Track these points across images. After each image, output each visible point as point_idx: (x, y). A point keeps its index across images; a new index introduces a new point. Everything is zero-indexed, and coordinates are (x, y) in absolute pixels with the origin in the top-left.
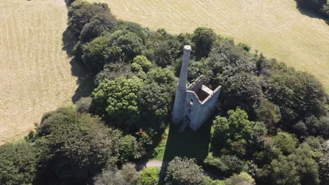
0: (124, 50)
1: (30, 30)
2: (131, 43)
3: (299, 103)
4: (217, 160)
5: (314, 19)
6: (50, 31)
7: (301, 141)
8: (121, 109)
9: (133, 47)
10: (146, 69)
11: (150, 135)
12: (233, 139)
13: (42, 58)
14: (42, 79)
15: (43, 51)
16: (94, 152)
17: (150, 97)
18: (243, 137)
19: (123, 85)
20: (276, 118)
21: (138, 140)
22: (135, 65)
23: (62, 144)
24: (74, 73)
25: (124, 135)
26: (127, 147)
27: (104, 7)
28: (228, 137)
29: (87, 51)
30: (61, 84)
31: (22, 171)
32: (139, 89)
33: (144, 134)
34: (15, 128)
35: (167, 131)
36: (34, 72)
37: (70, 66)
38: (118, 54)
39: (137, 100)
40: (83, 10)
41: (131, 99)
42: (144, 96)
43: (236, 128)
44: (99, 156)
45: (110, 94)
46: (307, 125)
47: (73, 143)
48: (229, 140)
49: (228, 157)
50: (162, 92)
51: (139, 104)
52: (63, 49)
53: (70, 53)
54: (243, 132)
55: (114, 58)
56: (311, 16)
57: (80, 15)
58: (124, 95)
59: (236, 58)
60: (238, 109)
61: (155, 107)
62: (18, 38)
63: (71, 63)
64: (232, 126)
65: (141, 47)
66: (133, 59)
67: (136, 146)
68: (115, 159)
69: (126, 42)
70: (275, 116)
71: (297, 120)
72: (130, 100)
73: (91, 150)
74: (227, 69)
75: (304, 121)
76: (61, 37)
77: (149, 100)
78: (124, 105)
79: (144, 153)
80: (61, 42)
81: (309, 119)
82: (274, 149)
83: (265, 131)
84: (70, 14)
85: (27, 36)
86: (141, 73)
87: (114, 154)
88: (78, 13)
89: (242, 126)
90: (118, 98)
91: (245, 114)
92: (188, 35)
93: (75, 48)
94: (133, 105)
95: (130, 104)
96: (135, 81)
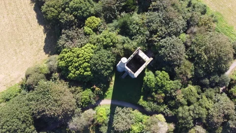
0: (76, 17)
2: (81, 9)
3: (209, 67)
4: (145, 103)
7: (203, 91)
8: (79, 75)
9: (83, 12)
11: (101, 88)
12: (157, 93)
17: (99, 65)
20: (190, 75)
21: (93, 92)
22: (87, 29)
26: (86, 99)
28: (153, 91)
34: (9, 76)
42: (95, 65)
43: (159, 87)
45: (70, 64)
48: (154, 93)
49: (152, 103)
51: (92, 70)
54: (164, 90)
58: (80, 65)
59: (170, 20)
61: (103, 71)
66: (84, 23)
72: (85, 68)
74: (161, 30)
75: (209, 79)
78: (81, 72)
81: (213, 78)
83: (180, 86)
89: (163, 86)
90: (77, 68)
91: (168, 76)
94: (87, 71)
95: (86, 71)
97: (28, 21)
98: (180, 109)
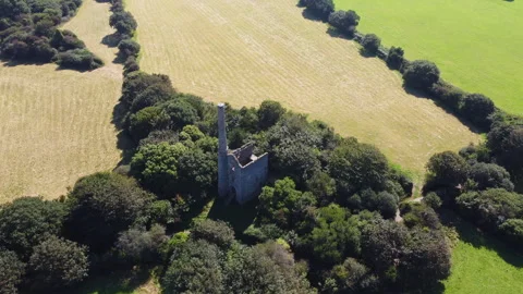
0: (173, 117)
1: (78, 103)
2: (181, 111)
3: (354, 175)
4: (257, 230)
5: (420, 99)
6: (100, 104)
8: (159, 172)
9: (183, 116)
10: (195, 138)
11: (187, 202)
12: (276, 208)
13: (87, 131)
14: (82, 151)
15: (89, 124)
16: (122, 206)
17: (191, 162)
18: (286, 206)
19: (164, 149)
20: (330, 190)
21: (173, 206)
22: (183, 133)
23: (91, 195)
24: (119, 146)
25: (159, 199)
26: (160, 211)
27: (165, 79)
28: (270, 206)
29: (134, 119)
30: (103, 156)
31: (47, 220)
32: (181, 154)
33: (181, 200)
35: (211, 204)
36: (75, 144)
37: (116, 139)
38: (166, 122)
39: (177, 165)
40: (138, 81)
41: (171, 163)
43: (280, 197)
44: (127, 211)
45: (149, 158)
46: (362, 198)
47: (102, 195)
48: (271, 209)
49: (268, 225)
50: (207, 159)
51: (178, 169)
52: (112, 122)
53: (118, 127)
54: (287, 201)
55: (162, 125)
56: (418, 96)
57: (134, 85)
58: (163, 159)
59: (297, 129)
60: (287, 179)
61: (195, 172)
62: (63, 111)
63: (118, 136)
64: (276, 194)
65: (193, 117)
66: (182, 128)
67: (171, 211)
68: (145, 219)
69: (175, 110)
70: (329, 188)
71: (352, 193)
72: (169, 164)
73: (119, 204)
74: (285, 141)
75: (359, 194)
76: (112, 110)
77: (190, 165)
78: (162, 169)
79: (178, 219)
80: (110, 115)
81: (365, 192)
82: (318, 218)
83: (314, 202)
84: (124, 85)
85: (74, 108)
86: (189, 141)
87: (144, 214)
88: (132, 83)
89: (286, 194)
90: (157, 162)
91: (292, 183)
92: (253, 109)
93: (124, 120)
94: (172, 169)
95: (169, 168)
96: (179, 146)
97: (104, 146)
98: (316, 229)
